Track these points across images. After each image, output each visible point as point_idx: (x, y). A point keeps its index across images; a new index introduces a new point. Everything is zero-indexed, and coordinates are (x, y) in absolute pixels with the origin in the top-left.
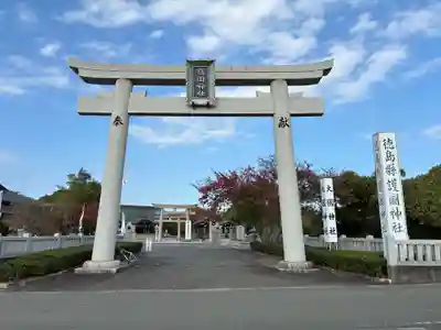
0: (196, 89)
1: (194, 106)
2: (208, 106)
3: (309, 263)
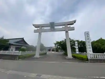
3: (73, 57)
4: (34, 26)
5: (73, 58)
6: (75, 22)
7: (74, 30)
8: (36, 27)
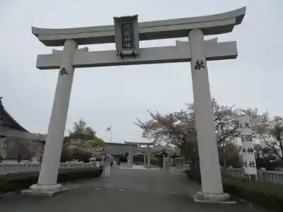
0: (124, 42)
1: (122, 56)
2: (134, 55)
3: (227, 195)
4: (37, 35)
5: (231, 199)
6: (239, 19)
7: (234, 57)
8: (48, 43)
